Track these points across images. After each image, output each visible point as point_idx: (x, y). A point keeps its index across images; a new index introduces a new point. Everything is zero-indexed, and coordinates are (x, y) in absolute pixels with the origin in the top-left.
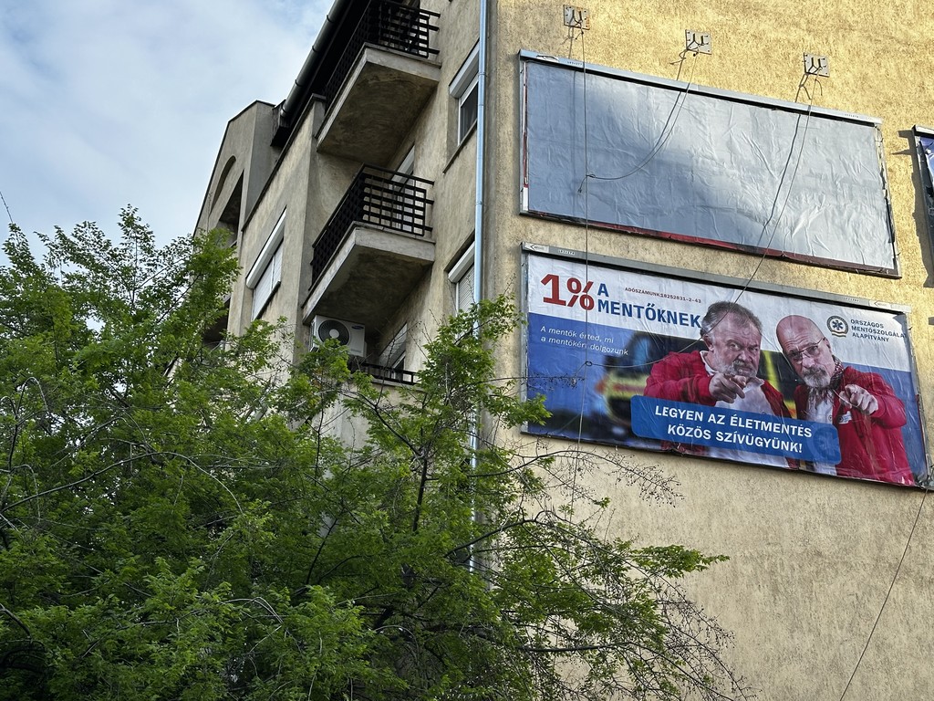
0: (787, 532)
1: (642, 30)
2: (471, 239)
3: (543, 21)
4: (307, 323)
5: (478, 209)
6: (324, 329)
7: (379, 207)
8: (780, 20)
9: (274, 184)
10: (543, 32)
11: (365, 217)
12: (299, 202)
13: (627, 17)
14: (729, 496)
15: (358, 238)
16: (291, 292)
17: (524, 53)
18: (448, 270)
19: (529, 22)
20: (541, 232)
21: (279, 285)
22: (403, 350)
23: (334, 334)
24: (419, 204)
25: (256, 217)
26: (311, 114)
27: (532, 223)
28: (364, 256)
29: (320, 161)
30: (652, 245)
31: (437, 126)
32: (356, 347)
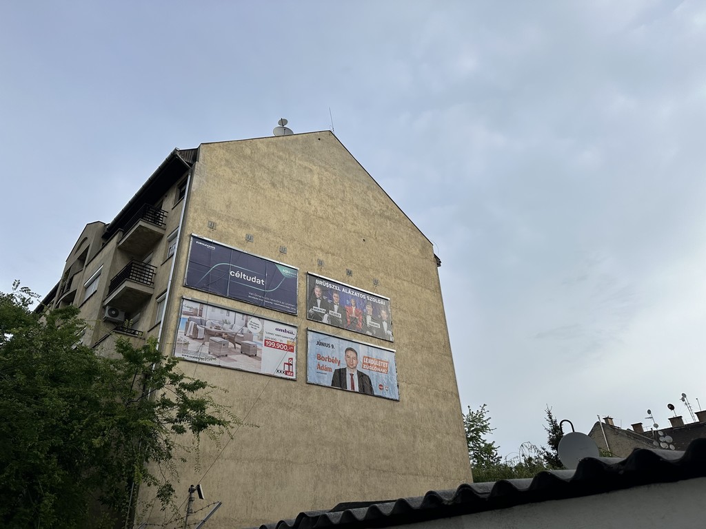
0: (252, 392)
1: (233, 232)
2: (166, 291)
3: (201, 225)
4: (104, 308)
5: (170, 282)
6: (110, 310)
7: (137, 274)
8: (275, 234)
9: (100, 253)
10: (200, 228)
11: (131, 277)
12: (108, 264)
13: (228, 227)
14: (236, 380)
15: (127, 284)
16: (100, 295)
17: (193, 234)
18: (157, 298)
19: (196, 224)
20: (190, 292)
21: (96, 291)
22: (137, 321)
23: (114, 312)
24: (150, 274)
25: (92, 263)
26: (118, 234)
27: (187, 289)
28: (128, 290)
29: (118, 252)
30: (225, 300)
31: (161, 248)
32: (120, 318)
